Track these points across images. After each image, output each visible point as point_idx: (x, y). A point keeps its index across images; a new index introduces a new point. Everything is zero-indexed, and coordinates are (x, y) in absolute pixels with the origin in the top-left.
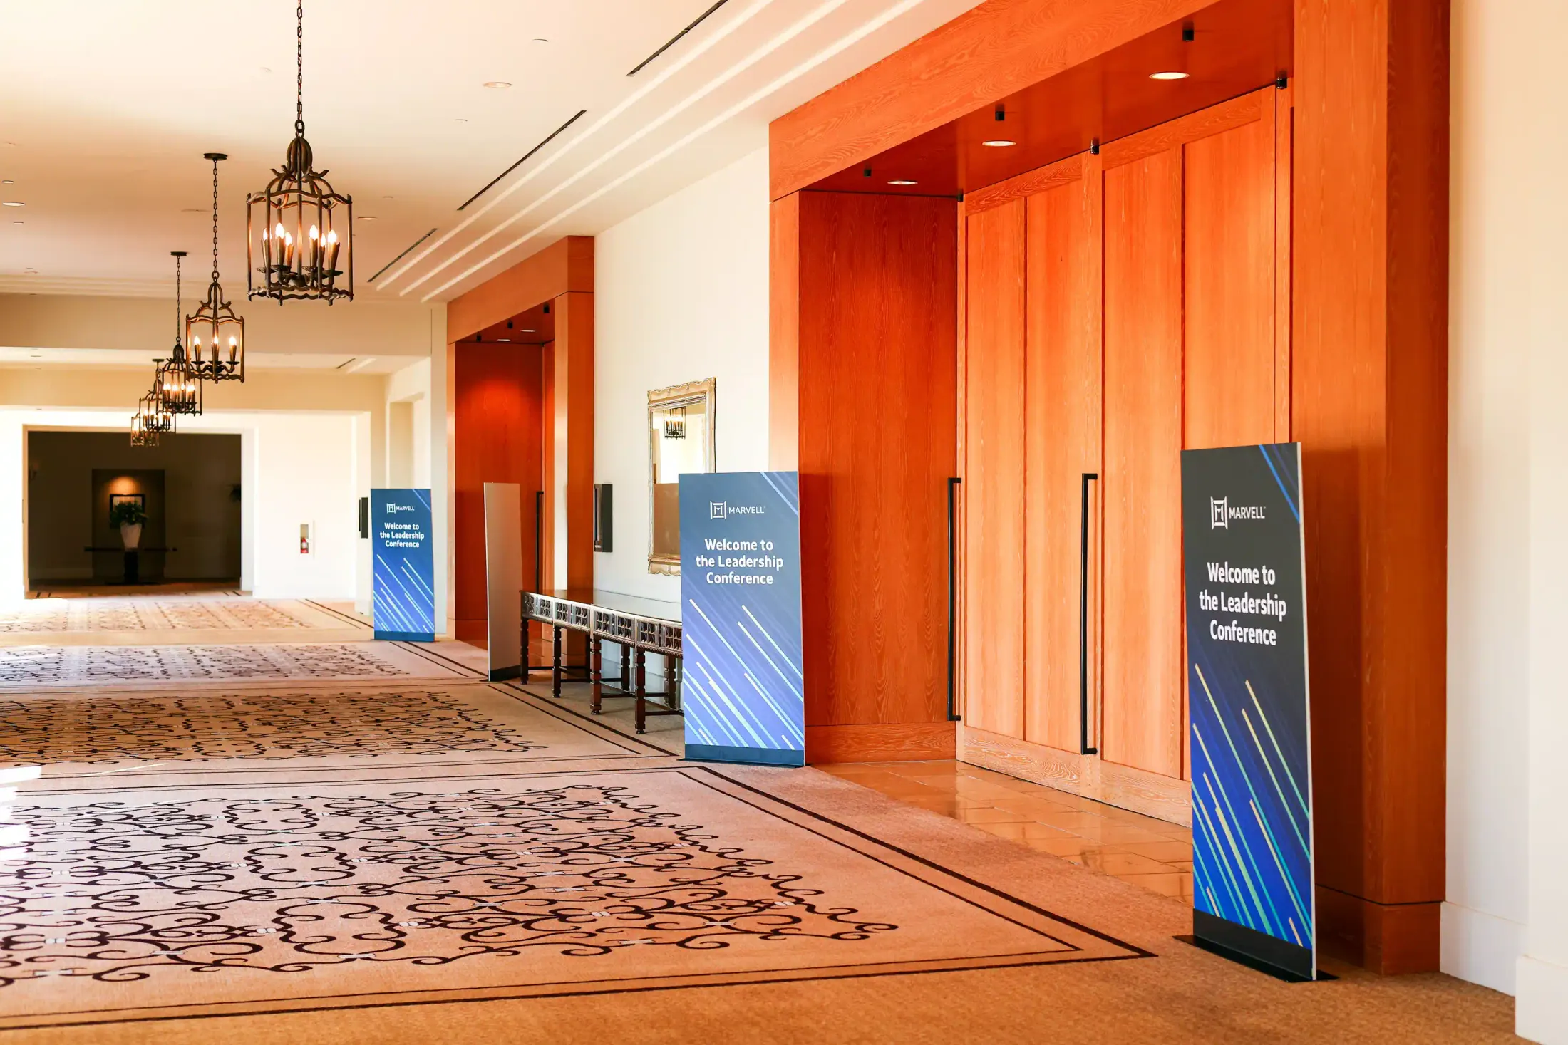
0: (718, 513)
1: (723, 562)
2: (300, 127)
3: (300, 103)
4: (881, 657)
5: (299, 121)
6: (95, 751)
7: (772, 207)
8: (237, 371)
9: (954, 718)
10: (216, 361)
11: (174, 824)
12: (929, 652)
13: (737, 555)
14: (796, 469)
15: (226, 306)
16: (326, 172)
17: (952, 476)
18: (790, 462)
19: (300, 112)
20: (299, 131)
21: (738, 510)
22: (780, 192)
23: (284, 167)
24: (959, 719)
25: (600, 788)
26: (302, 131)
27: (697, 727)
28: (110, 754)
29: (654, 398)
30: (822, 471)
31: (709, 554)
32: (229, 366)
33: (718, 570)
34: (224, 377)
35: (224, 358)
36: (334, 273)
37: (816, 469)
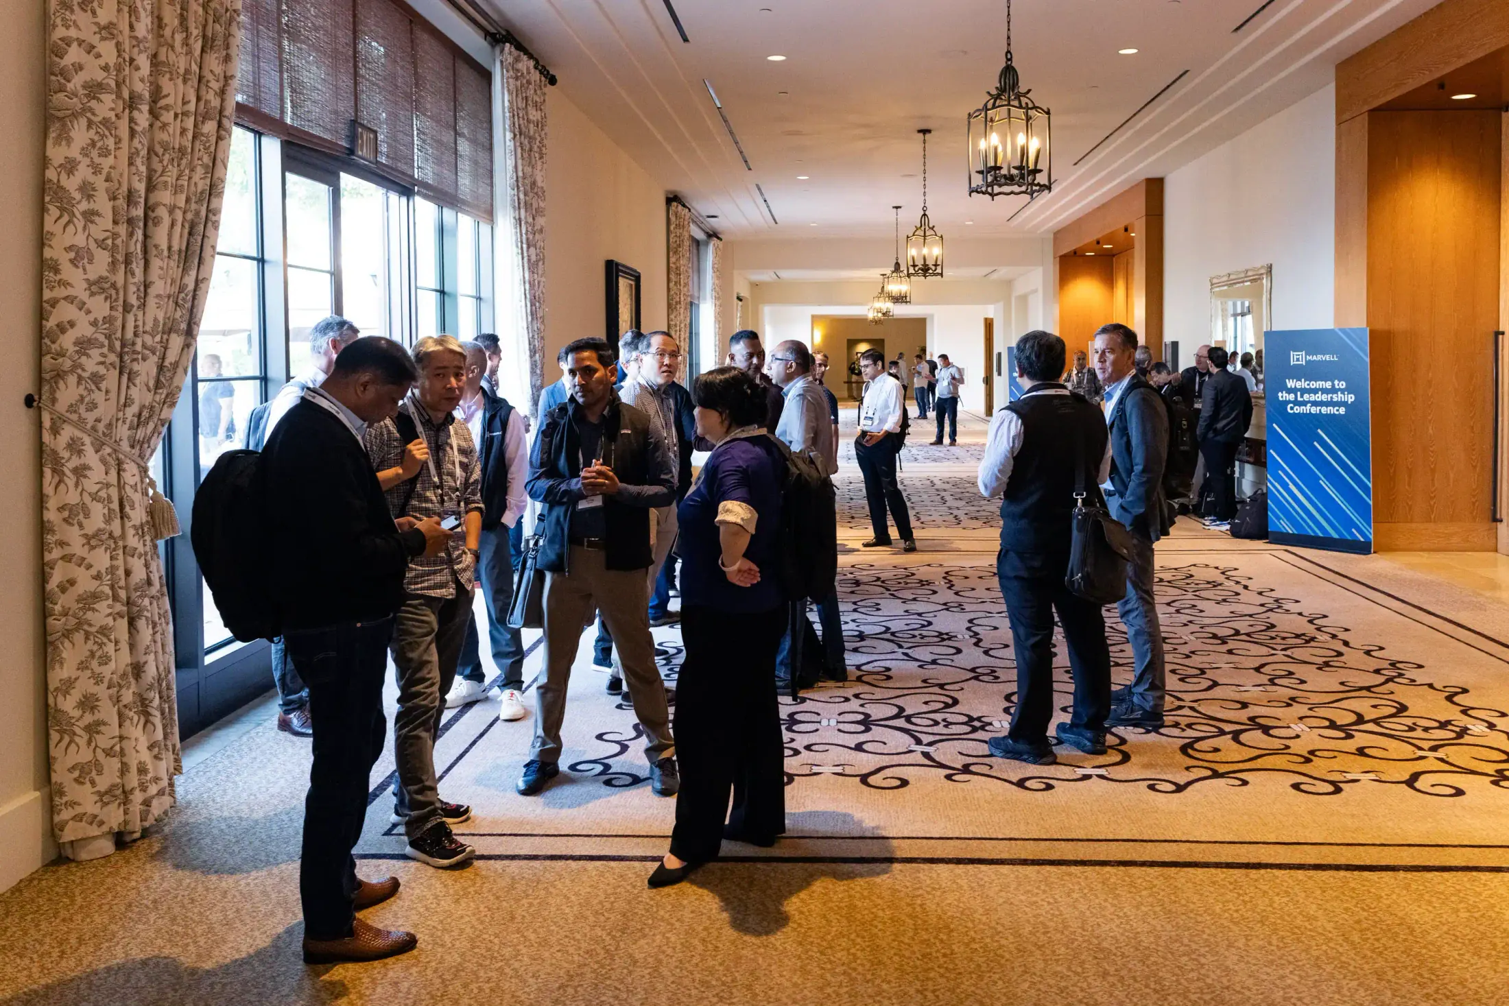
0: (1298, 360)
1: (1302, 397)
2: (1009, 56)
3: (1009, 38)
4: (1433, 471)
5: (1008, 52)
6: (853, 518)
7: (1338, 130)
8: (939, 270)
9: (1496, 520)
10: (925, 265)
11: (911, 588)
12: (1475, 467)
13: (1315, 391)
14: (1364, 325)
15: (932, 228)
16: (1029, 91)
17: (1496, 330)
18: (1358, 320)
19: (1009, 45)
20: (1008, 60)
21: (1315, 358)
22: (1346, 116)
23: (997, 88)
24: (1501, 521)
25: (1217, 568)
26: (1010, 60)
27: (1278, 518)
28: (863, 521)
29: (1215, 281)
30: (1386, 327)
31: (1289, 391)
32: (933, 268)
33: (1296, 403)
34: (931, 275)
35: (930, 263)
36: (1036, 171)
37: (1381, 325)
